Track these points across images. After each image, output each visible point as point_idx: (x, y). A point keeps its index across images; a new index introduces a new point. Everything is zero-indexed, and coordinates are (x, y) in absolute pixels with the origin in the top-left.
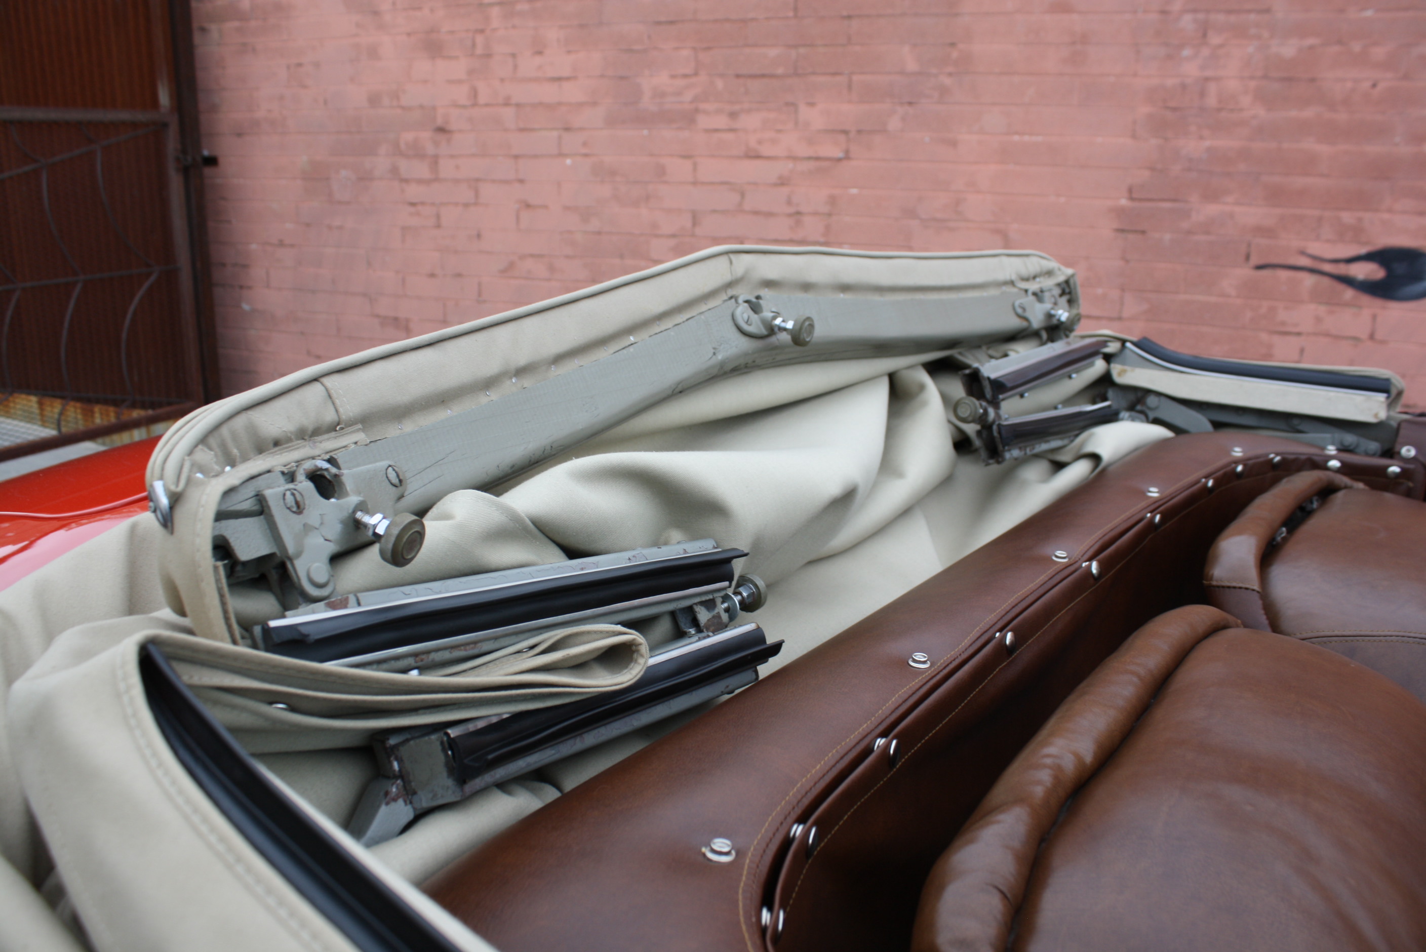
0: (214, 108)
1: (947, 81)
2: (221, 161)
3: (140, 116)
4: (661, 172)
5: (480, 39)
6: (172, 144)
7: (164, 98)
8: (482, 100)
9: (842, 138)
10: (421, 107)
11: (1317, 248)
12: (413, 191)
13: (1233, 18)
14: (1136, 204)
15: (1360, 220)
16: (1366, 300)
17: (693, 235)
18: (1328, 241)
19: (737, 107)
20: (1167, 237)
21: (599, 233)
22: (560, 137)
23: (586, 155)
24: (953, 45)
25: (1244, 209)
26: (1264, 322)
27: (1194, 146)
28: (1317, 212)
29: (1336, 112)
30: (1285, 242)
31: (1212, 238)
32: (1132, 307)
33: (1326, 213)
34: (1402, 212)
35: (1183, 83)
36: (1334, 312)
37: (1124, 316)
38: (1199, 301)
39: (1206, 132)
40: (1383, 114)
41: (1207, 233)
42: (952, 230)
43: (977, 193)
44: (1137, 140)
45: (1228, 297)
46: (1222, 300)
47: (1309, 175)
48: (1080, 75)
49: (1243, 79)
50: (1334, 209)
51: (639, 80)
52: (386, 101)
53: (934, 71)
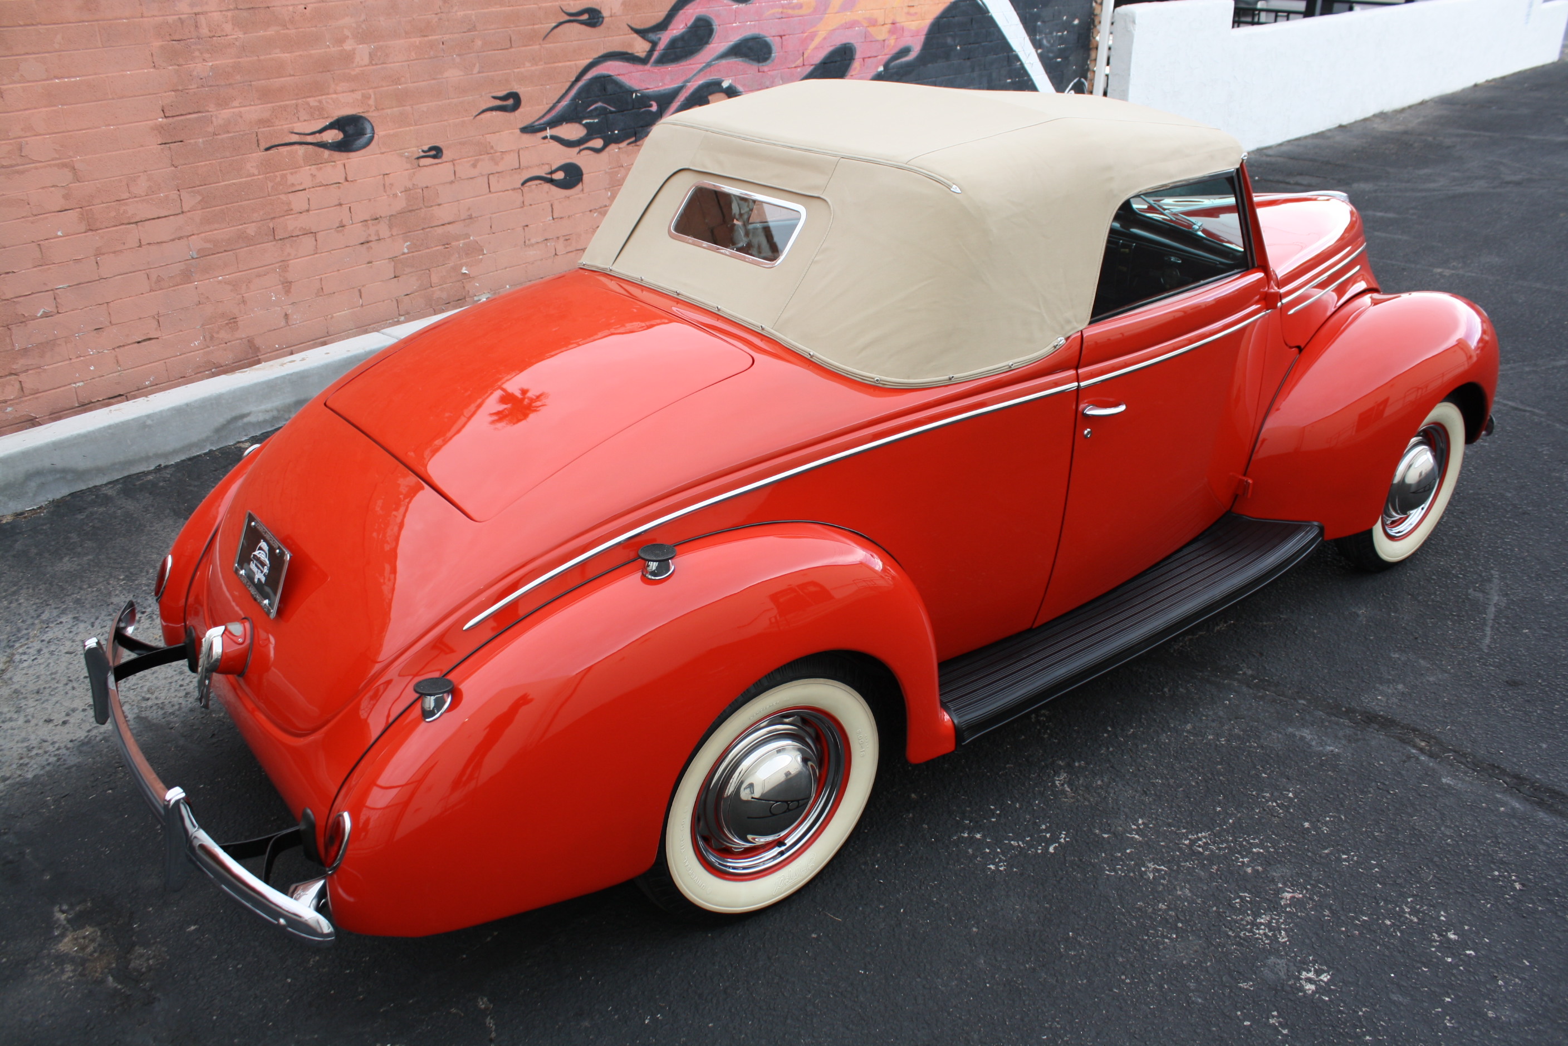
11: (299, 127)
14: (171, 119)
15: (320, 102)
16: (337, 155)
18: (305, 121)
25: (247, 108)
26: (281, 187)
27: (201, 67)
28: (294, 102)
29: (288, 29)
30: (279, 127)
31: (230, 135)
32: (189, 201)
33: (300, 101)
34: (343, 92)
35: (180, 19)
36: (321, 168)
37: (185, 209)
38: (234, 184)
39: (207, 56)
40: (316, 26)
41: (228, 132)
42: (21, 172)
43: (36, 135)
44: (158, 69)
45: (254, 175)
46: (249, 179)
47: (282, 77)
48: (97, 20)
49: (221, 11)
50: (304, 98)
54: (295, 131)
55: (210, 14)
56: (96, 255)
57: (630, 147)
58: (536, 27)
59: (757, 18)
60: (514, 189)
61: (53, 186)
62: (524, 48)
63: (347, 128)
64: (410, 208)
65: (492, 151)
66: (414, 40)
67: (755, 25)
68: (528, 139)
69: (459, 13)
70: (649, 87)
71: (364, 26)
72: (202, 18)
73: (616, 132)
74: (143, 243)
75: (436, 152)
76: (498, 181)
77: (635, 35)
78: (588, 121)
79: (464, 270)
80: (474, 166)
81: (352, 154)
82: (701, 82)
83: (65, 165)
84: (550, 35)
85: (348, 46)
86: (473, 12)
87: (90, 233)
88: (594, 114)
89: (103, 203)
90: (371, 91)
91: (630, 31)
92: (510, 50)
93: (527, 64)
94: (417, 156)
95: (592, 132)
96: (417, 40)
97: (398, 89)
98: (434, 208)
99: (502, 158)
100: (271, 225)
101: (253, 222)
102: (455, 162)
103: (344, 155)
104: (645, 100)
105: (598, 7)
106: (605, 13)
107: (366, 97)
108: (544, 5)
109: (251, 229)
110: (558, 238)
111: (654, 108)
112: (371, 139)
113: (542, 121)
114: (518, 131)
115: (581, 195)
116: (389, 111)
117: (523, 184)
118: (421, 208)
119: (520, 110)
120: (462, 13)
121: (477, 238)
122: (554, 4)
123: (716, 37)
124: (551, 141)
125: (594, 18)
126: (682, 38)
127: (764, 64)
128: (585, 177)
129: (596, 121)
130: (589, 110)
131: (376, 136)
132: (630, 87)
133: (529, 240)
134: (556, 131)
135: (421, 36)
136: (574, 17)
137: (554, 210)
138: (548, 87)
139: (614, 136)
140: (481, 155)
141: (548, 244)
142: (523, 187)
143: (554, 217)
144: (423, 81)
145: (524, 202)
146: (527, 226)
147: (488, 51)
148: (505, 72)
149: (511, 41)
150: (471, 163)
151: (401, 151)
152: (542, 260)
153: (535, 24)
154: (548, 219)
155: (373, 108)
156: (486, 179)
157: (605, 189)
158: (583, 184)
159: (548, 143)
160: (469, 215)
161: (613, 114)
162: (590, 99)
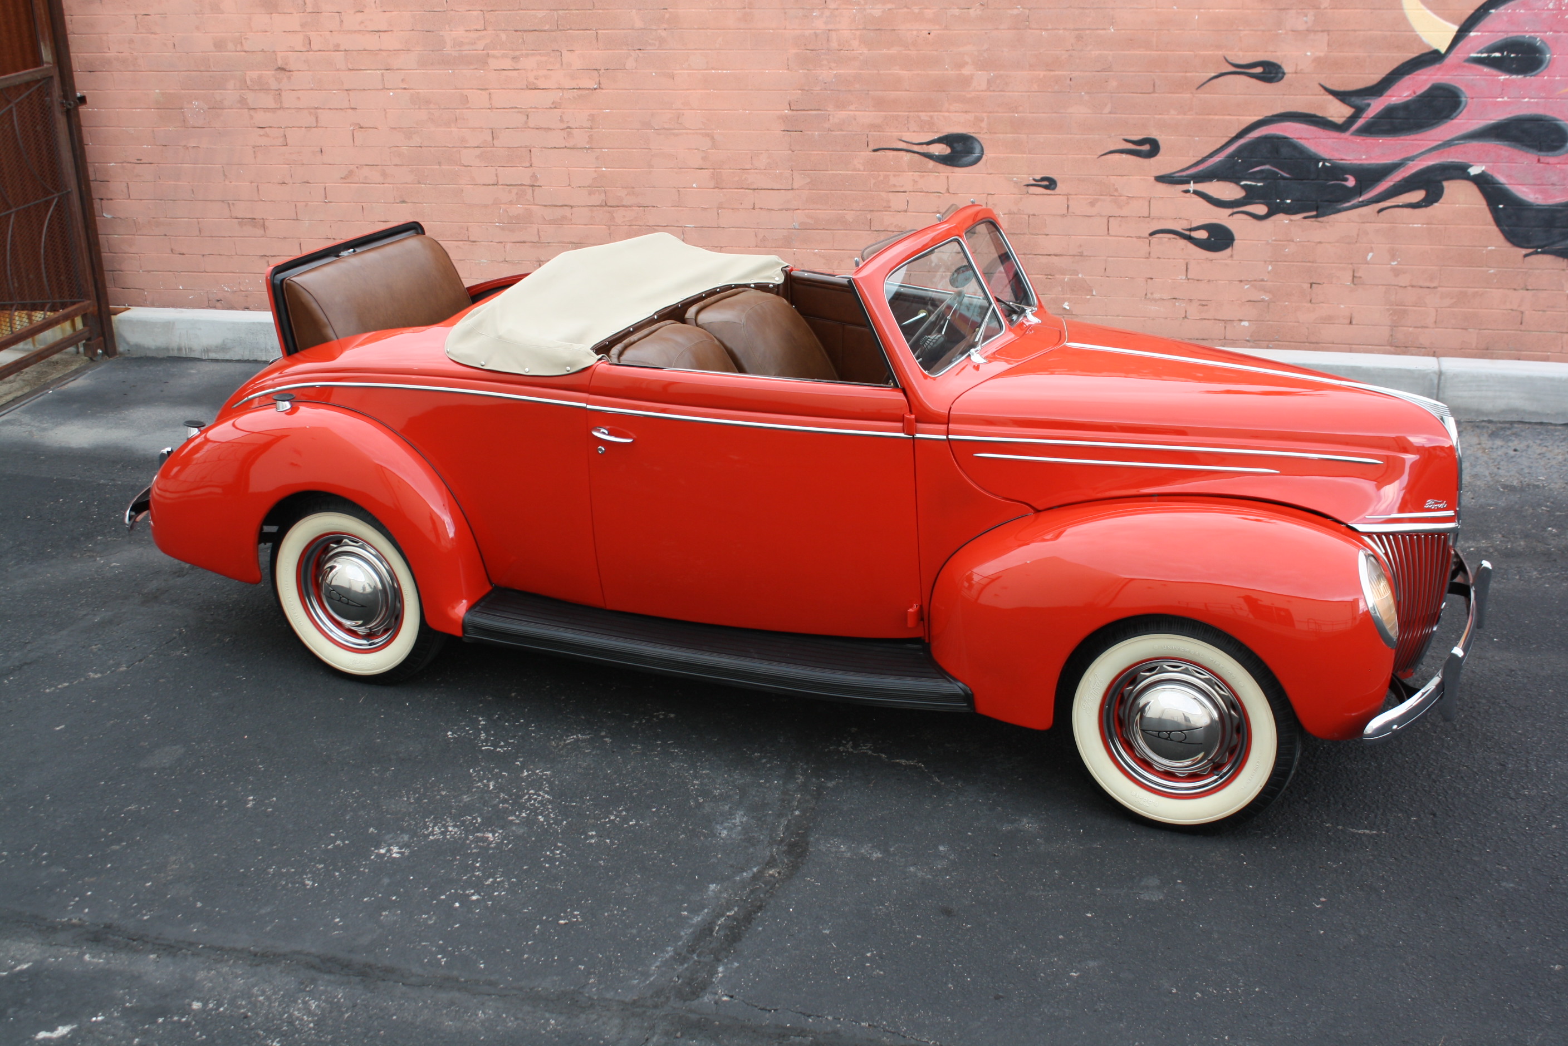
1: (664, 34)
2: (88, 100)
3: (30, 75)
4: (465, 99)
6: (57, 92)
7: (47, 55)
8: (315, 47)
9: (596, 72)
10: (263, 51)
11: (908, 136)
12: (260, 118)
14: (795, 112)
15: (931, 117)
16: (941, 167)
17: (493, 146)
18: (914, 132)
19: (518, 53)
20: (816, 133)
21: (420, 147)
22: (382, 75)
23: (405, 89)
24: (665, 9)
25: (862, 113)
26: (883, 186)
27: (826, 74)
28: (907, 113)
29: (909, 50)
30: (889, 134)
31: (844, 133)
32: (799, 181)
33: (912, 114)
34: (956, 112)
35: (815, 33)
36: (923, 176)
37: (795, 187)
38: (840, 174)
39: (833, 65)
40: (937, 50)
41: (842, 130)
42: (676, 135)
43: (691, 109)
44: (791, 71)
46: (855, 173)
47: (898, 90)
48: (750, 29)
49: (851, 30)
50: (917, 111)
51: (441, 33)
52: (230, 46)
53: (654, 27)
54: (903, 139)
55: (841, 32)
56: (719, 208)
57: (1308, 222)
58: (1188, 74)
59: (1543, 94)
60: (1140, 237)
61: (696, 149)
62: (1170, 95)
63: (956, 145)
64: (1012, 232)
65: (1116, 194)
66: (1038, 73)
67: (1537, 103)
68: (1162, 188)
69: (1093, 52)
70: (1344, 157)
71: (985, 55)
72: (833, 32)
73: (1289, 201)
74: (756, 207)
75: (1050, 184)
76: (1120, 226)
77: (1331, 97)
78: (1249, 183)
79: (1066, 306)
80: (1092, 204)
81: (957, 169)
82: (1431, 163)
83: (707, 135)
84: (1205, 86)
85: (966, 71)
86: (1111, 53)
87: (717, 190)
88: (1259, 176)
89: (730, 169)
90: (985, 115)
91: (1323, 91)
92: (1153, 95)
93: (1173, 112)
94: (1027, 183)
95: (1251, 196)
96: (1042, 74)
97: (1015, 116)
98: (1040, 236)
99: (1128, 203)
100: (869, 217)
101: (852, 210)
102: (1069, 197)
103: (949, 168)
104: (1338, 171)
105: (1279, 63)
106: (1286, 69)
107: (979, 120)
108: (1202, 53)
109: (850, 216)
110: (1191, 300)
111: (1351, 182)
112: (979, 159)
113: (1184, 174)
114: (1153, 178)
115: (1229, 261)
116: (1001, 136)
117: (1152, 234)
118: (1024, 234)
119: (1158, 158)
120: (1097, 52)
121: (1087, 278)
122: (1216, 53)
123: (1464, 111)
124: (1193, 196)
125: (1270, 73)
126: (1406, 106)
127: (1550, 154)
128: (1235, 243)
129: (1259, 184)
130: (1251, 171)
131: (984, 157)
132: (1315, 154)
133: (1152, 294)
134: (1202, 187)
135: (1045, 71)
136: (1242, 69)
137: (1189, 270)
138: (1197, 139)
139: (1285, 206)
140: (1102, 195)
141: (1177, 304)
142: (1150, 238)
143: (1189, 277)
144: (1044, 113)
145: (1149, 253)
146: (1152, 279)
147: (1125, 93)
148: (1143, 116)
149: (1154, 86)
150: (1089, 201)
151: (1010, 175)
152: (1166, 318)
153: (1189, 72)
154: (1180, 277)
155: (985, 131)
156: (1105, 220)
157: (1265, 261)
158: (1232, 251)
159: (1191, 197)
160: (1080, 252)
161: (1286, 181)
162: (1255, 160)
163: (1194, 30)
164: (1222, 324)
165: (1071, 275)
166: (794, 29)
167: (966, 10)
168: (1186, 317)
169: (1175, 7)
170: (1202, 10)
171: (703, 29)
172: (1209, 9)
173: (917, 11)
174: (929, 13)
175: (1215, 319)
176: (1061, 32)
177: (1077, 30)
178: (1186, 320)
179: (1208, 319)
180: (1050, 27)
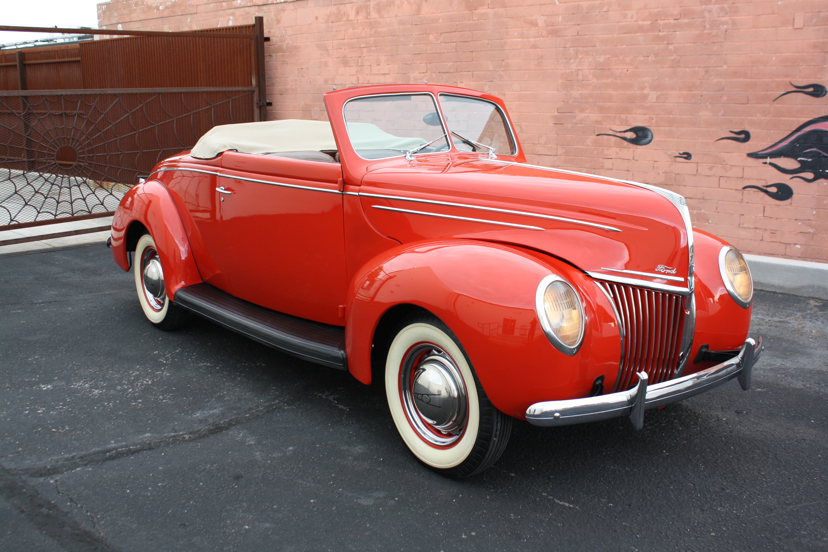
0: (273, 85)
1: (502, 73)
2: (273, 104)
3: (245, 89)
5: (360, 60)
6: (256, 98)
7: (254, 82)
8: (360, 82)
10: (341, 84)
11: (615, 128)
13: (585, 49)
14: (560, 114)
15: (627, 117)
16: (631, 145)
18: (618, 125)
20: (570, 125)
24: (503, 60)
25: (592, 115)
26: (601, 155)
27: (576, 93)
28: (614, 115)
29: (617, 80)
30: (605, 126)
31: (583, 125)
32: (560, 151)
33: (617, 115)
34: (639, 114)
35: (571, 71)
36: (621, 150)
37: (558, 154)
38: (580, 148)
39: (579, 88)
40: (631, 80)
41: (581, 124)
43: (512, 112)
44: (559, 92)
45: (589, 146)
46: (587, 147)
47: (611, 102)
48: (541, 70)
49: (589, 69)
50: (619, 114)
51: (409, 74)
52: (330, 82)
53: (498, 70)
54: (612, 129)
55: (584, 70)
58: (768, 93)
60: (737, 190)
62: (757, 105)
63: (638, 133)
64: (666, 183)
65: (724, 163)
66: (683, 92)
68: (751, 161)
69: (714, 80)
71: (656, 82)
72: (580, 72)
73: (827, 171)
75: (688, 156)
76: (726, 182)
78: (803, 159)
80: (711, 169)
81: (639, 147)
83: (519, 126)
84: (778, 99)
85: (646, 91)
86: (724, 80)
88: (809, 155)
89: (528, 143)
90: (654, 116)
92: (747, 105)
93: (758, 115)
94: (675, 155)
95: (804, 167)
96: (685, 93)
97: (670, 117)
98: (681, 187)
99: (731, 169)
101: (585, 168)
102: (698, 164)
103: (635, 146)
105: (823, 84)
107: (651, 119)
108: (776, 80)
110: (765, 230)
112: (650, 141)
113: (764, 152)
114: (745, 155)
115: (789, 207)
116: (663, 128)
117: (744, 188)
118: (673, 185)
119: (749, 142)
120: (716, 80)
121: (706, 212)
122: (785, 79)
124: (769, 166)
125: (818, 91)
128: (794, 196)
129: (810, 160)
130: (804, 152)
131: (653, 140)
133: (743, 224)
134: (775, 161)
135: (688, 91)
136: (800, 89)
137: (765, 211)
138: (772, 131)
139: (825, 174)
140: (716, 164)
141: (757, 231)
142: (743, 191)
143: (765, 215)
144: (686, 115)
145: (742, 200)
146: (743, 215)
147: (731, 103)
148: (741, 117)
149: (748, 100)
150: (709, 167)
151: (667, 151)
152: (751, 240)
153: (769, 91)
154: (760, 215)
155: (654, 125)
156: (717, 178)
157: (812, 208)
158: (791, 200)
159: (767, 167)
160: (703, 197)
161: (826, 159)
162: (807, 145)
163: (772, 66)
164: (784, 246)
165: (697, 210)
166: (561, 69)
167: (646, 58)
168: (762, 240)
169: (762, 53)
170: (777, 54)
171: (519, 70)
172: (782, 53)
173: (621, 58)
174: (628, 59)
175: (780, 242)
176: (697, 69)
177: (706, 67)
178: (762, 241)
179: (776, 242)
180: (691, 66)
